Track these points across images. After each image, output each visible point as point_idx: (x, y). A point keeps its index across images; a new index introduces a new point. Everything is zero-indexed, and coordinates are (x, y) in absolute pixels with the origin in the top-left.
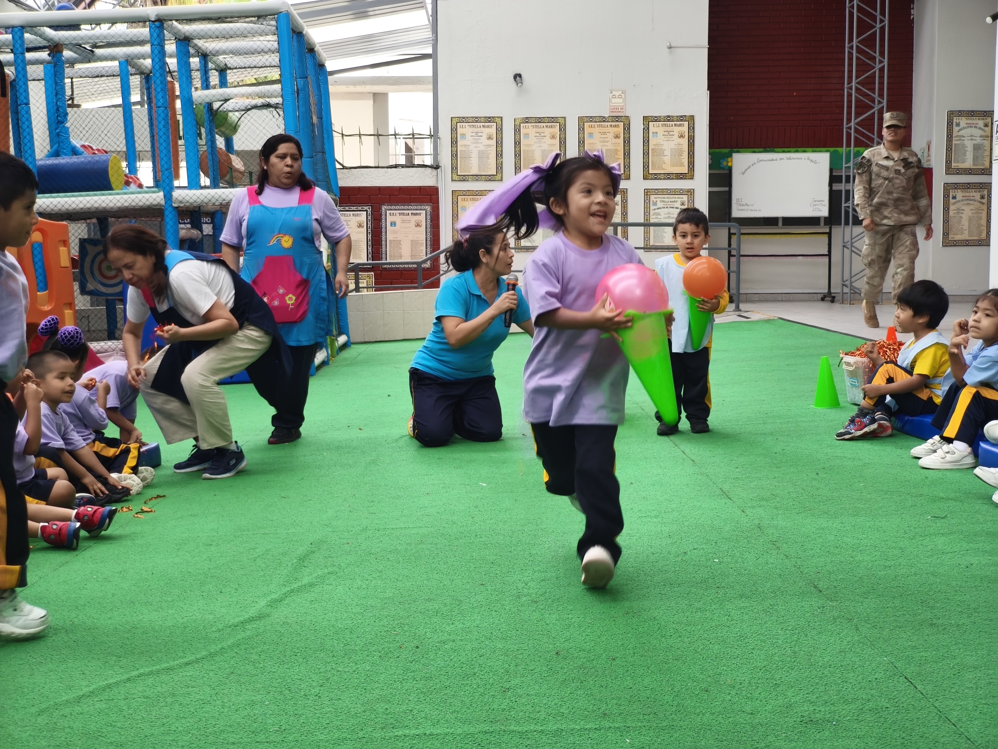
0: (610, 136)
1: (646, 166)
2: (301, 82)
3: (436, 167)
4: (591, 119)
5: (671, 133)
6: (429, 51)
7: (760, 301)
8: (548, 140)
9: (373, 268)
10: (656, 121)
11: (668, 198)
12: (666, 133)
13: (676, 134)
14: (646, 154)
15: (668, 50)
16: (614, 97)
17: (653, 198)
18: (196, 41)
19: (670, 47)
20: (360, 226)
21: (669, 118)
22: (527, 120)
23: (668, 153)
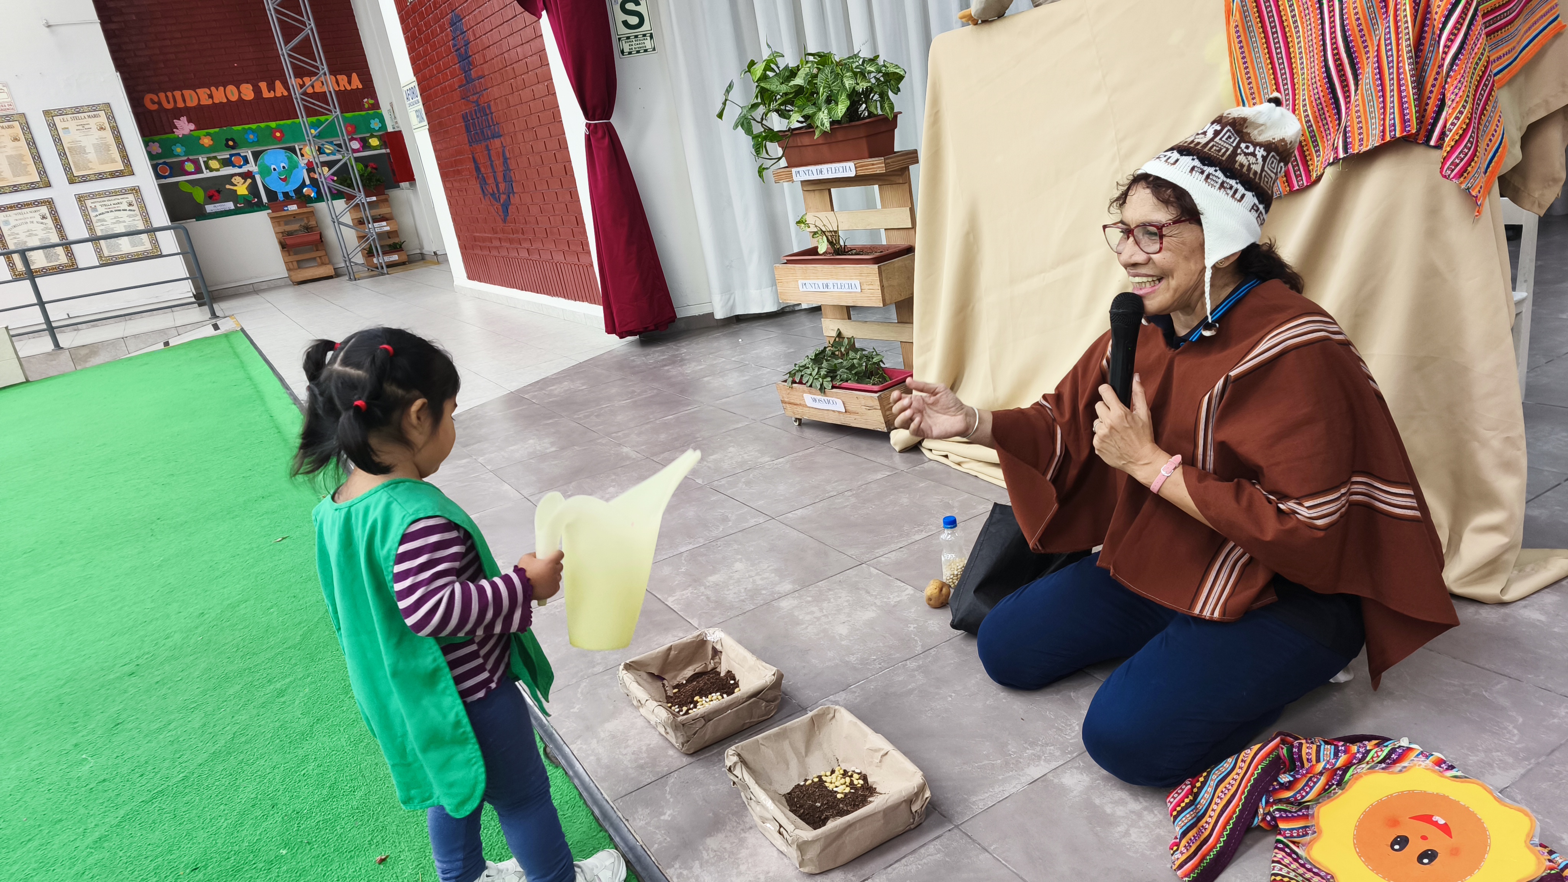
1: (67, 168)
5: (86, 127)
10: (61, 115)
11: (112, 201)
12: (80, 127)
13: (94, 128)
14: (62, 154)
15: (47, 29)
17: (89, 203)
19: (49, 26)
21: (78, 110)
23: (90, 149)
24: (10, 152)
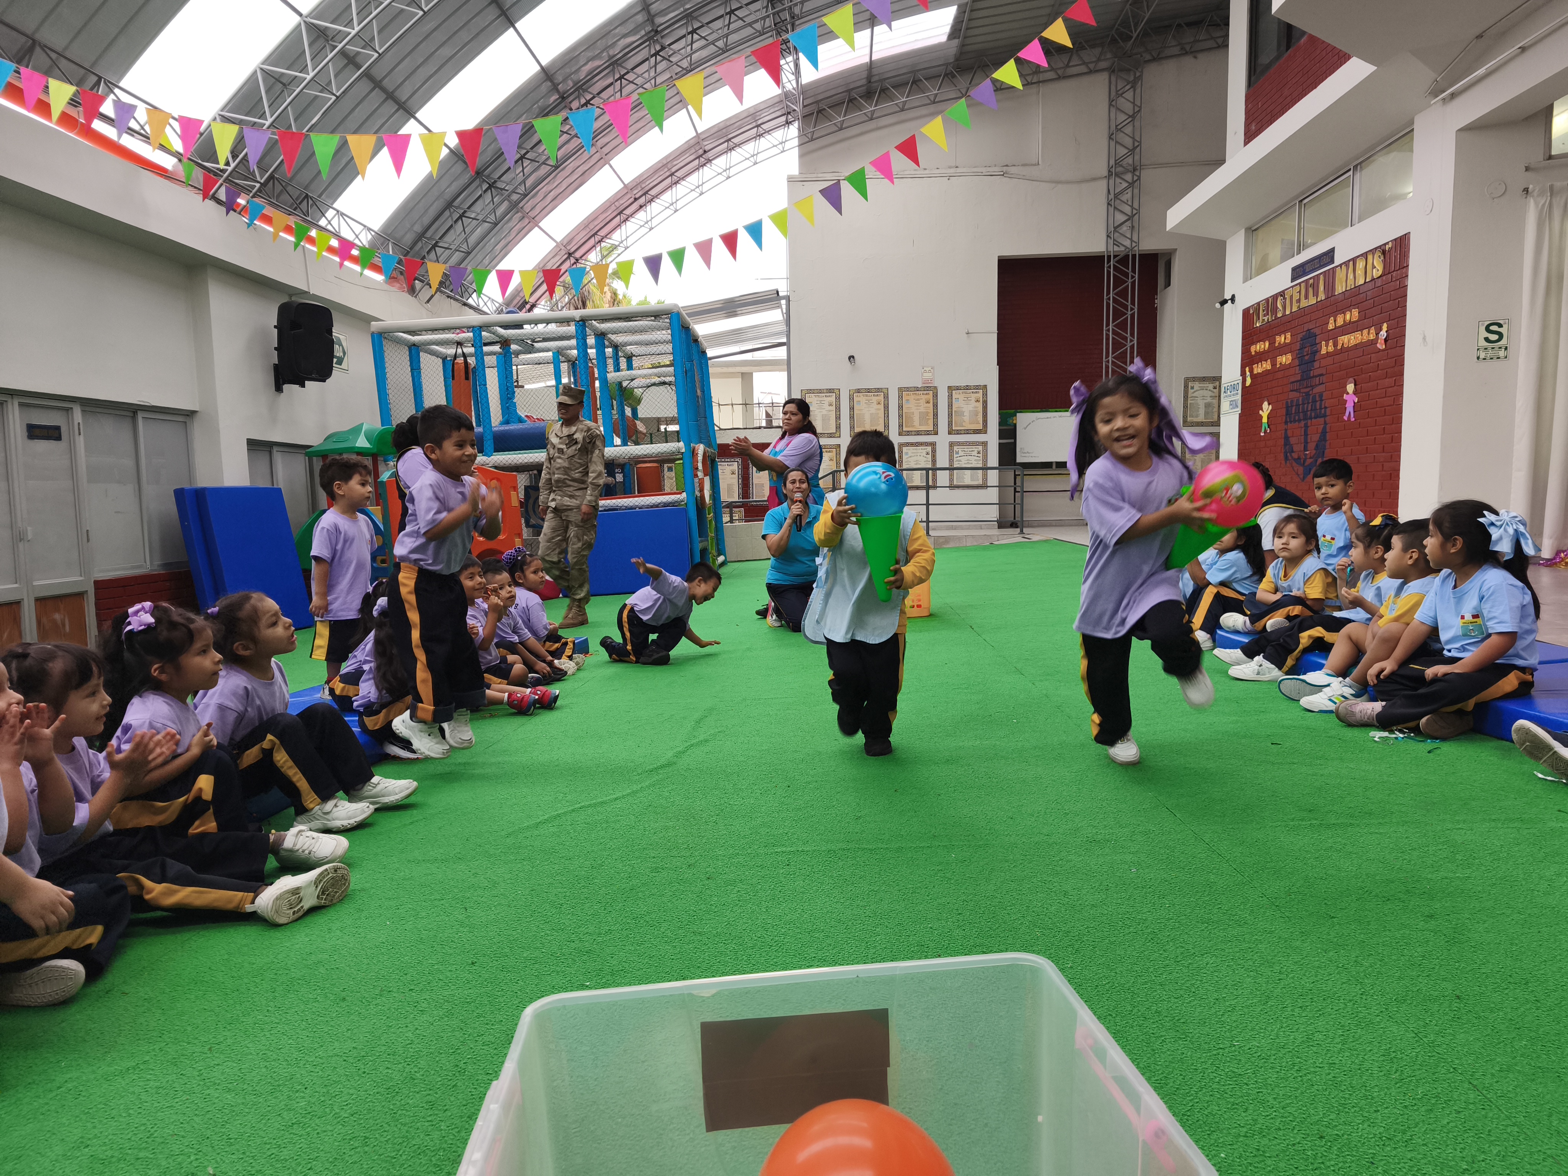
0: (922, 402)
1: (950, 424)
2: (688, 365)
4: (908, 389)
5: (969, 399)
6: (784, 340)
7: (1039, 526)
8: (875, 406)
9: (743, 505)
10: (957, 390)
11: (967, 449)
12: (966, 399)
13: (973, 400)
14: (950, 415)
15: (966, 336)
16: (925, 371)
17: (955, 448)
18: (610, 336)
19: (968, 333)
20: (733, 473)
21: (967, 388)
22: (858, 391)
23: (967, 414)
24: (922, 410)
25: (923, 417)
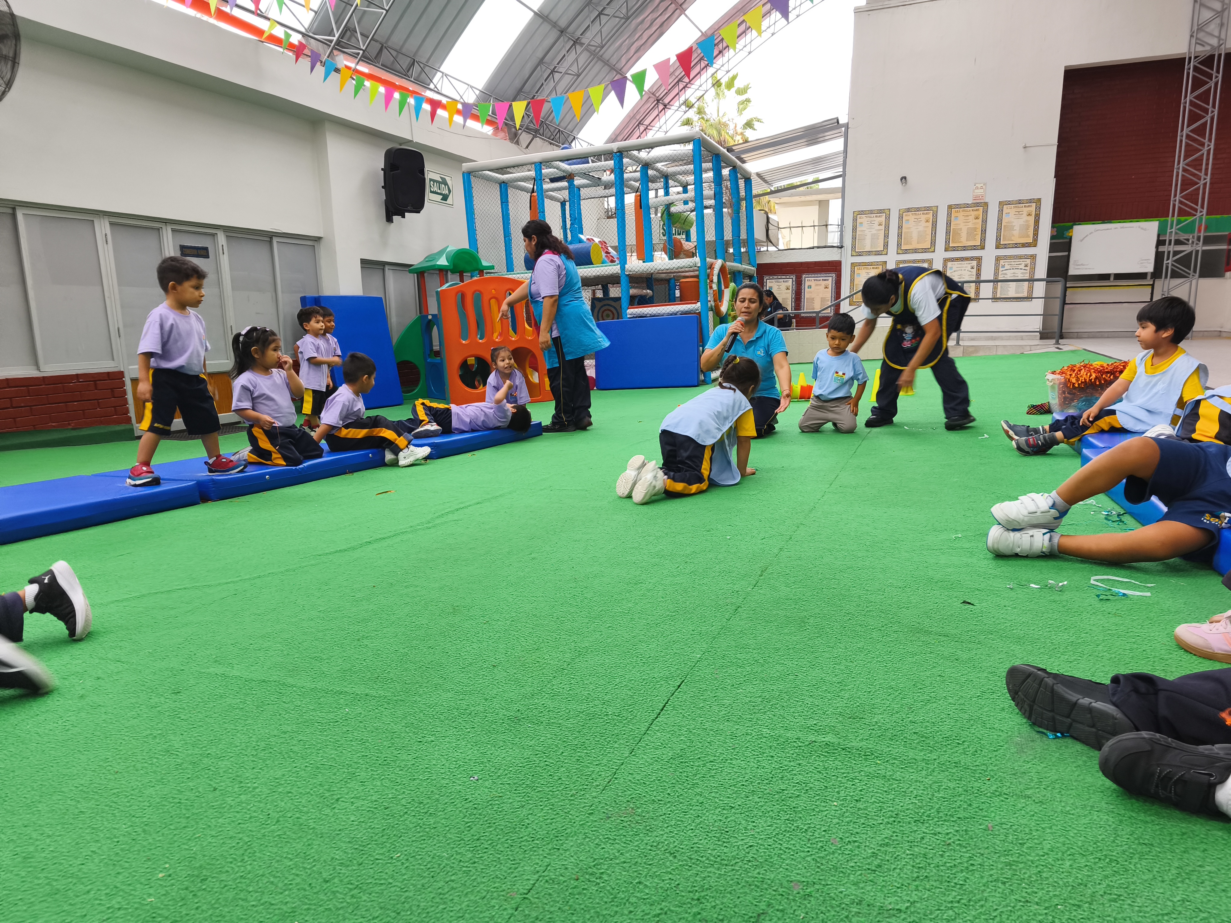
0: (971, 218)
1: (998, 239)
3: (841, 247)
4: (958, 206)
5: (1021, 213)
8: (923, 224)
10: (1009, 204)
12: (1017, 213)
13: (1025, 213)
14: (999, 229)
15: (1023, 149)
16: (977, 188)
17: (1002, 262)
18: (657, 166)
19: (1025, 147)
20: (788, 289)
22: (908, 210)
23: (1017, 228)
24: (971, 225)
25: (971, 233)
